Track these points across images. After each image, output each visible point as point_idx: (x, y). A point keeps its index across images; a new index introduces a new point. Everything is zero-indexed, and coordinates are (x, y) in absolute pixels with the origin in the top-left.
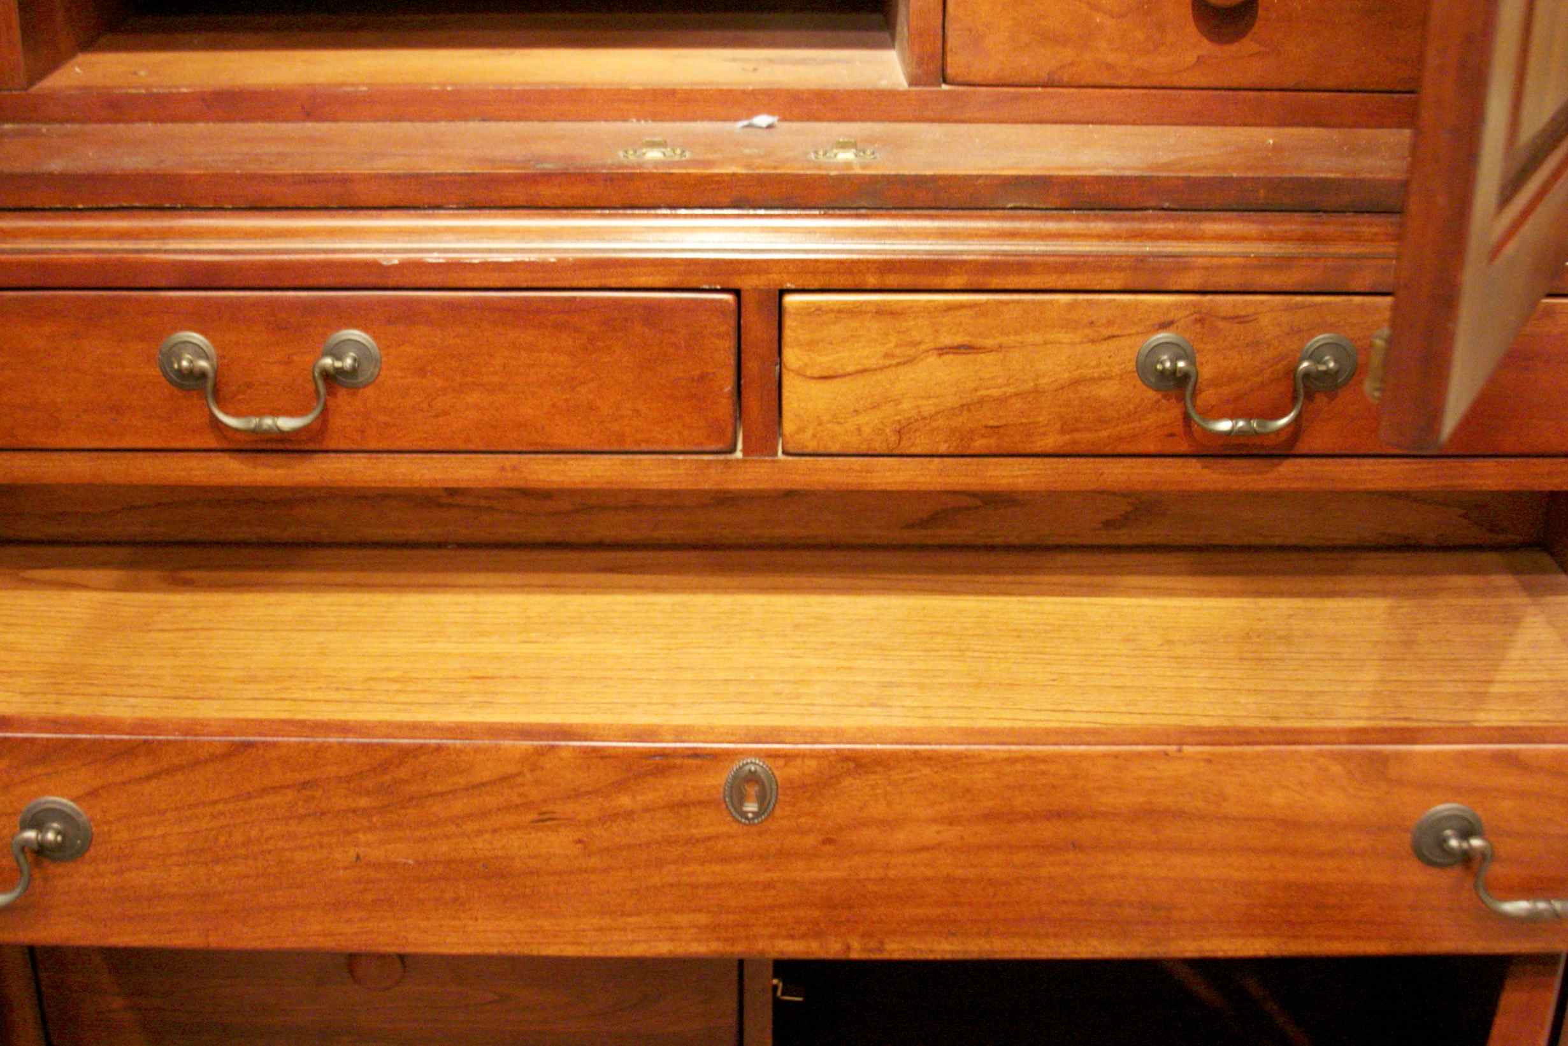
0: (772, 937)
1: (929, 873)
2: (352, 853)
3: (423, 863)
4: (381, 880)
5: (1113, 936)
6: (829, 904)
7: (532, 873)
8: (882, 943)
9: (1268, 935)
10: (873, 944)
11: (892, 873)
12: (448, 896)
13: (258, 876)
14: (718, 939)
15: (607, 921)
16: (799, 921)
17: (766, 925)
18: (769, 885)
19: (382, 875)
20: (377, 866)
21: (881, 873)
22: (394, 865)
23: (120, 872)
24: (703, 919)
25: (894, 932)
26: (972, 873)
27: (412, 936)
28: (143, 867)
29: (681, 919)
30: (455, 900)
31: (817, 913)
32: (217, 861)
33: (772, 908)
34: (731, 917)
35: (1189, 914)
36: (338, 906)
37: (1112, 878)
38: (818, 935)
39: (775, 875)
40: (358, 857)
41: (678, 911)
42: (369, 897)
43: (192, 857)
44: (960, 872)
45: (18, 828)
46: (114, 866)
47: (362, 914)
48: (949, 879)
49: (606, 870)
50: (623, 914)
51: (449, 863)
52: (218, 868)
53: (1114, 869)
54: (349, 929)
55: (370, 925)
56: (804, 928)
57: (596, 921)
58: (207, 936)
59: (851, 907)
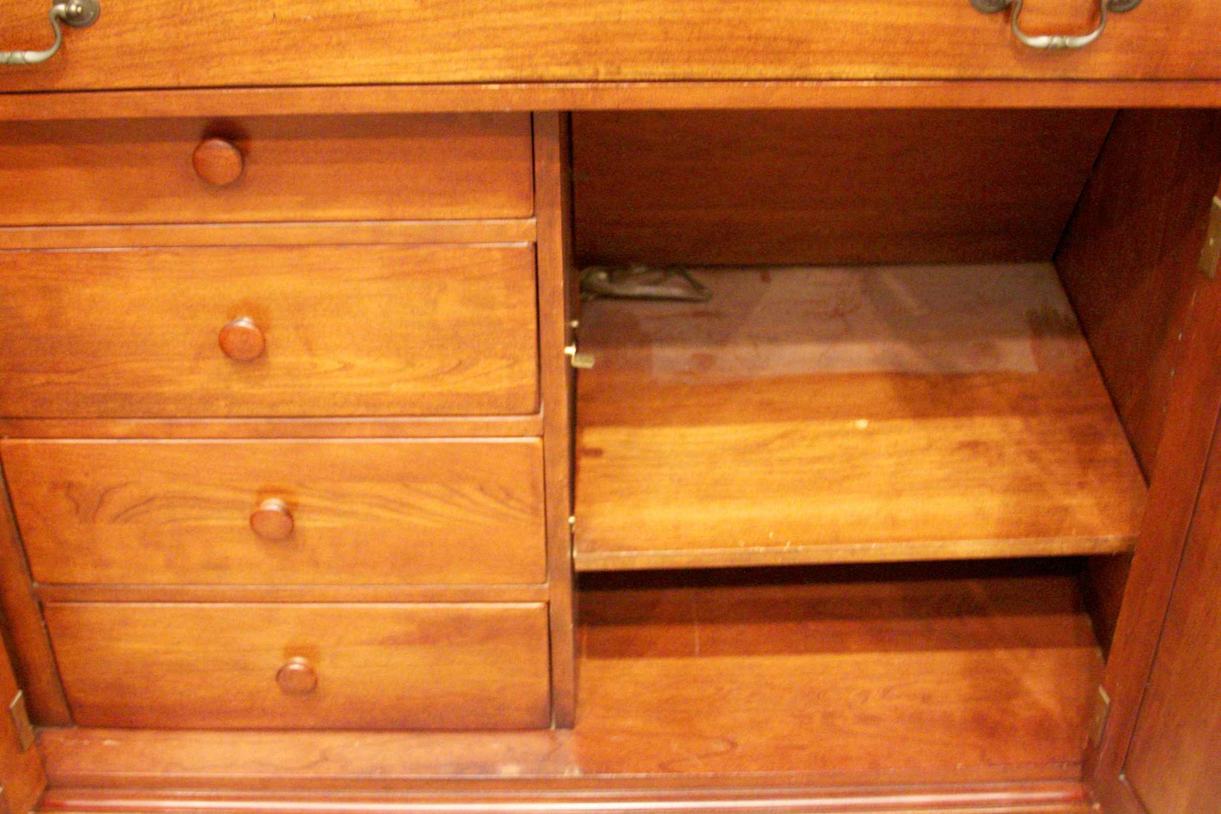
0: (547, 64)
1: (648, 16)
2: (271, 13)
3: (318, 18)
4: (290, 32)
5: (772, 62)
6: (583, 40)
7: (388, 22)
8: (619, 68)
9: (874, 62)
10: (613, 69)
11: (623, 17)
12: (334, 41)
13: (210, 33)
14: (512, 67)
15: (438, 56)
16: (564, 54)
17: (542, 56)
18: (543, 28)
19: (291, 27)
20: (288, 22)
21: (617, 17)
22: (298, 20)
23: (119, 34)
24: (501, 52)
25: (626, 60)
26: (675, 17)
27: (313, 71)
28: (135, 29)
29: (487, 53)
30: (339, 44)
31: (575, 47)
32: (183, 22)
33: (546, 43)
34: (520, 50)
35: (822, 46)
36: (262, 52)
37: (769, 20)
38: (578, 63)
39: (546, 20)
40: (274, 16)
41: (486, 47)
42: (284, 44)
43: (166, 21)
44: (668, 16)
45: (51, 5)
46: (116, 30)
47: (280, 57)
48: (661, 21)
49: (437, 19)
50: (449, 50)
51: (334, 17)
52: (185, 28)
53: (771, 14)
54: (270, 68)
55: (285, 64)
56: (568, 58)
57: (431, 56)
58: (178, 78)
59: (598, 42)
